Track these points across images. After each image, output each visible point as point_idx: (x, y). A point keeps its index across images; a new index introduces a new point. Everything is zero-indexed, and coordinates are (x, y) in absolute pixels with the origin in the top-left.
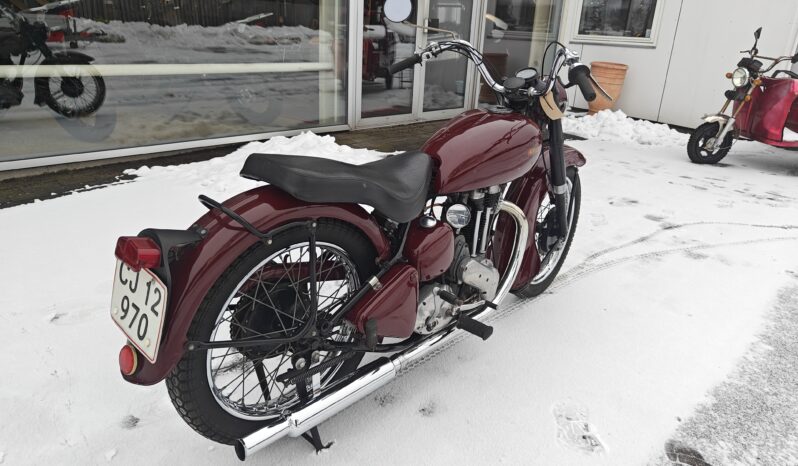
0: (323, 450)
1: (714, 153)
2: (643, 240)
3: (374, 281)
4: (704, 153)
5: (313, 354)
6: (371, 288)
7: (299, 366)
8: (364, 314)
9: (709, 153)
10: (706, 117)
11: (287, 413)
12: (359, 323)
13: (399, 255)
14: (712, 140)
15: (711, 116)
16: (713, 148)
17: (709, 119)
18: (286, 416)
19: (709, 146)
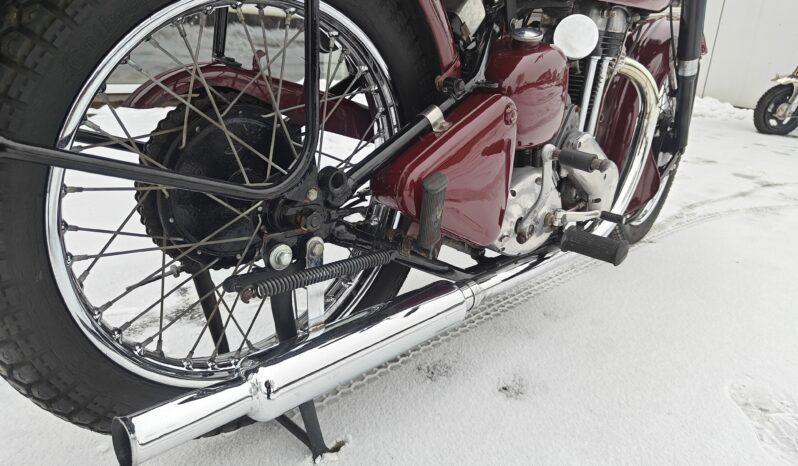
0: (327, 456)
1: (785, 123)
2: (743, 194)
3: (435, 115)
4: (773, 122)
5: (309, 243)
6: (429, 127)
7: (279, 261)
8: (415, 175)
9: (780, 122)
10: (778, 78)
11: (249, 365)
12: (406, 193)
13: (480, 76)
14: (784, 106)
15: (783, 77)
16: (784, 116)
17: (783, 81)
18: (247, 373)
19: (780, 113)
